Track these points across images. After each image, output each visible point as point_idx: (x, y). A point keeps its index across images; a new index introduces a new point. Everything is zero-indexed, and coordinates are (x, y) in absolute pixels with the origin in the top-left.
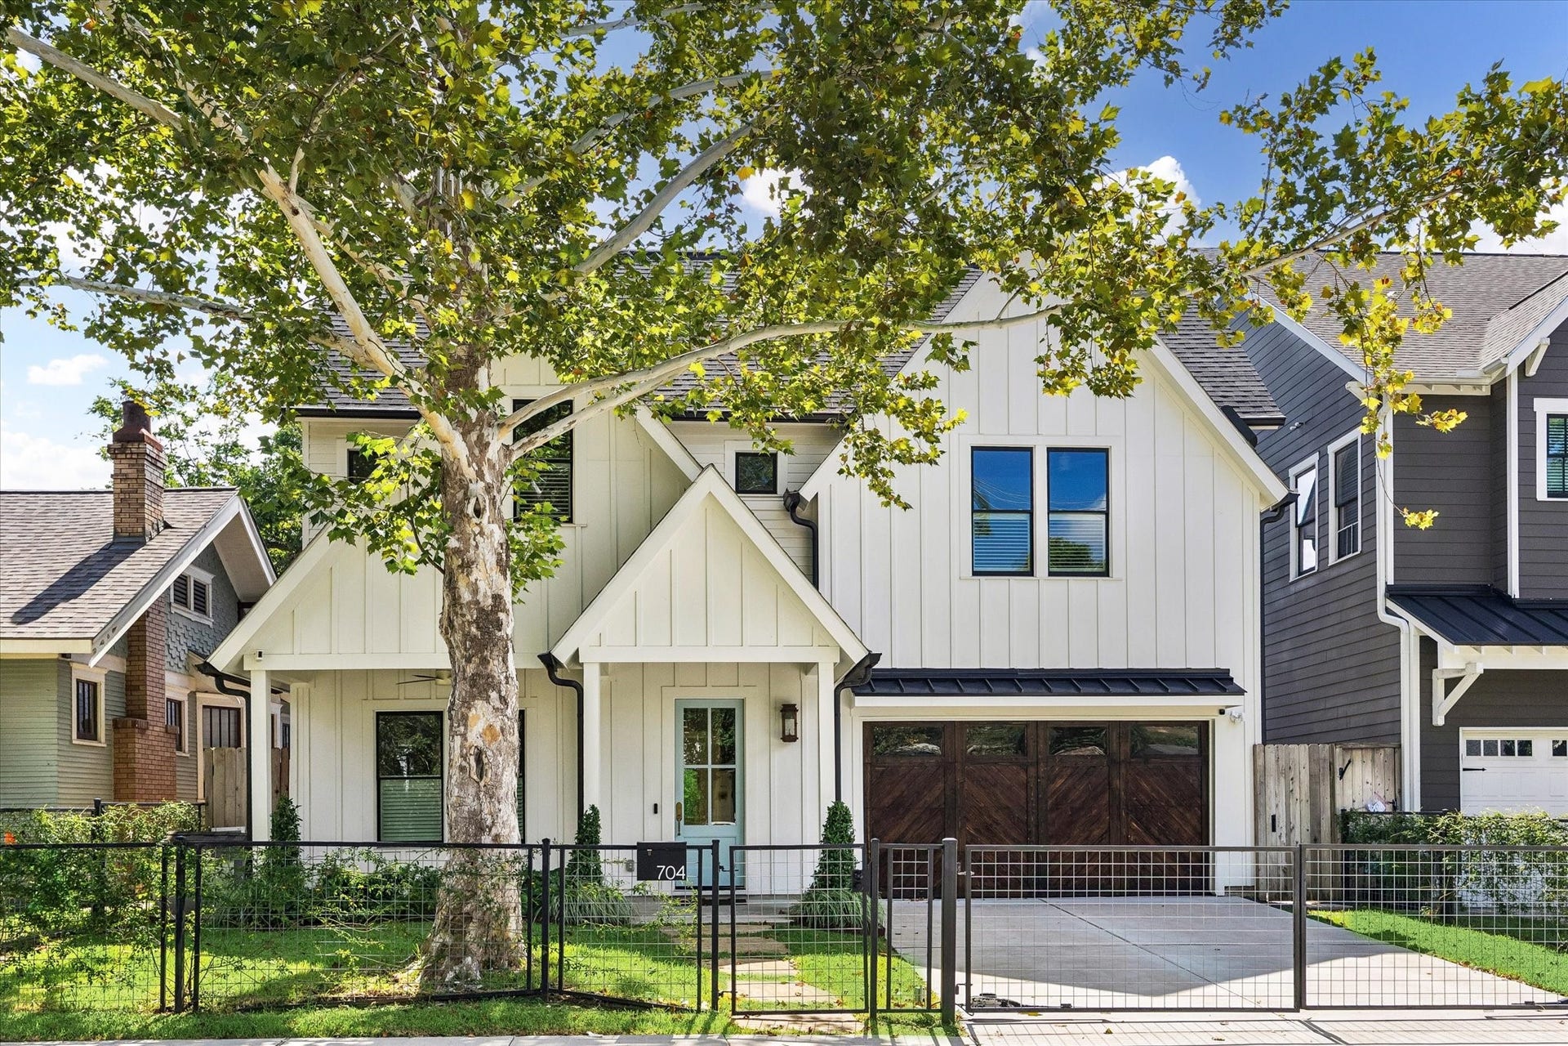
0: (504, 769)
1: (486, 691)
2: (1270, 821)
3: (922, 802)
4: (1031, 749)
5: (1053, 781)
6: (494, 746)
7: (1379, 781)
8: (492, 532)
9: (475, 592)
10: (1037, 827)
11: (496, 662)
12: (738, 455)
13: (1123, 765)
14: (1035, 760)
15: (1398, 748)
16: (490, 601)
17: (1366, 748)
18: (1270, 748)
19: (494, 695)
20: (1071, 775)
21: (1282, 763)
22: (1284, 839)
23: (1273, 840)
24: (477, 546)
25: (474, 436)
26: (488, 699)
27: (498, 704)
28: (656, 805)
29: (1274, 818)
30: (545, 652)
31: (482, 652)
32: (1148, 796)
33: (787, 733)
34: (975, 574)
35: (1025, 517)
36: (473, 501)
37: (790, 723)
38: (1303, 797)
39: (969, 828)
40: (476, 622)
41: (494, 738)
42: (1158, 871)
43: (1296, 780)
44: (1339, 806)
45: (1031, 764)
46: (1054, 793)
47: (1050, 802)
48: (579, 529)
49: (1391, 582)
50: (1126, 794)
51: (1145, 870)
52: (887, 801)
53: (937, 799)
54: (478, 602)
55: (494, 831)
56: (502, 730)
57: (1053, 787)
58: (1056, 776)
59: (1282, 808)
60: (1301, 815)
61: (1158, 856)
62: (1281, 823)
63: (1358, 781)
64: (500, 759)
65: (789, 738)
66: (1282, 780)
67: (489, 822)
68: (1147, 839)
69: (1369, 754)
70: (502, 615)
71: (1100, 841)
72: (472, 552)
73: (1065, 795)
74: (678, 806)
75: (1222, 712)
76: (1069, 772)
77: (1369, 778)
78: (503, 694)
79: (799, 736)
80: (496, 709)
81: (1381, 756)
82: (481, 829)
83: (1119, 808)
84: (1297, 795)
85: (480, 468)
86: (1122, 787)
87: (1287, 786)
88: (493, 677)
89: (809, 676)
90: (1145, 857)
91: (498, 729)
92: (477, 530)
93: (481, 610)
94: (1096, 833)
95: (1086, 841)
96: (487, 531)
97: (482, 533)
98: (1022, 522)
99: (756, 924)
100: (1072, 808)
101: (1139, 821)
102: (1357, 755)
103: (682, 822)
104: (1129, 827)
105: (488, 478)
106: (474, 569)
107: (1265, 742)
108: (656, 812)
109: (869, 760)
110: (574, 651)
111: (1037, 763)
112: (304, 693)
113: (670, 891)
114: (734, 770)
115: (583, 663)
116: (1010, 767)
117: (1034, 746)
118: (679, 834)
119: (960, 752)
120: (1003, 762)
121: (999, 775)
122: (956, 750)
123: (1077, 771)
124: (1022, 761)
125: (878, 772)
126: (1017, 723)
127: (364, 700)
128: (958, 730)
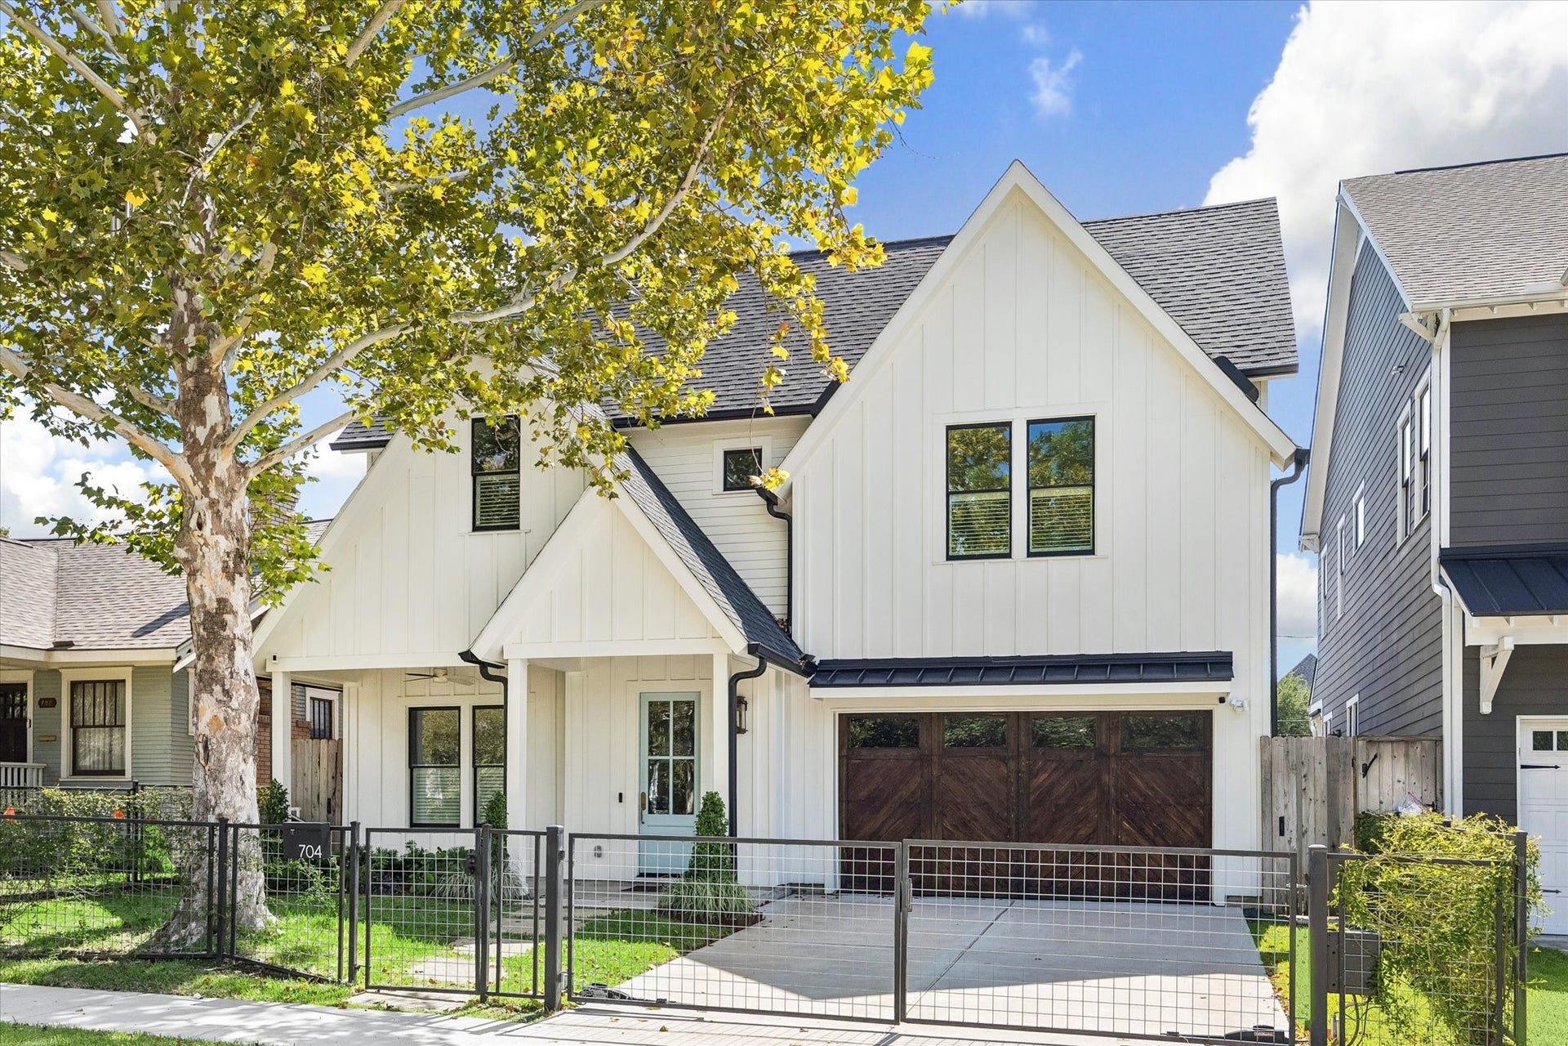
0: (228, 755)
1: (210, 685)
2: (1277, 824)
3: (897, 797)
4: (1013, 741)
5: (1036, 776)
6: (218, 735)
7: (1413, 779)
8: (217, 543)
9: (203, 596)
10: (1017, 823)
11: (221, 659)
12: (727, 453)
13: (1113, 760)
14: (1016, 753)
15: (1439, 741)
16: (215, 605)
17: (1397, 741)
18: (1279, 739)
19: (217, 688)
20: (1055, 769)
21: (1293, 757)
22: (1294, 844)
23: (1281, 844)
24: (203, 556)
25: (201, 458)
26: (211, 692)
27: (221, 697)
28: (621, 795)
29: (1282, 820)
30: (465, 649)
31: (207, 650)
32: (1141, 794)
34: (949, 558)
35: (1003, 496)
36: (195, 516)
37: (738, 714)
38: (1319, 797)
39: (946, 823)
40: (203, 623)
41: (219, 727)
42: (1154, 875)
43: (1311, 778)
44: (1362, 808)
45: (1012, 757)
46: (1036, 789)
47: (1032, 798)
48: (521, 539)
49: (1446, 544)
50: (1116, 790)
51: (1138, 874)
52: (863, 794)
53: (913, 793)
54: (205, 606)
55: (217, 811)
56: (226, 720)
57: (1035, 782)
58: (1040, 771)
59: (1293, 808)
60: (1316, 815)
61: (1154, 859)
62: (1291, 826)
63: (1387, 779)
64: (224, 746)
65: (740, 731)
66: (1293, 777)
67: (213, 803)
68: (1141, 840)
69: (1401, 748)
70: (228, 618)
71: (1087, 840)
72: (198, 561)
73: (1049, 791)
74: (642, 795)
75: (1222, 700)
76: (1054, 765)
77: (1400, 775)
78: (227, 687)
80: (219, 701)
81: (1417, 751)
82: (208, 809)
83: (1107, 805)
84: (1311, 794)
85: (205, 486)
86: (1112, 782)
87: (1299, 784)
88: (217, 672)
90: (1139, 860)
91: (222, 719)
92: (202, 542)
93: (207, 613)
94: (1082, 832)
95: (1072, 840)
96: (211, 542)
97: (206, 544)
98: (1000, 502)
100: (1056, 806)
101: (1131, 821)
102: (1386, 750)
103: (646, 811)
104: (1120, 827)
105: (214, 494)
106: (198, 577)
107: (1275, 733)
108: (621, 801)
109: (844, 752)
110: (499, 649)
111: (1019, 756)
112: (353, 691)
113: (633, 878)
114: (692, 761)
115: (507, 660)
116: (989, 760)
117: (1015, 738)
118: (643, 823)
119: (936, 745)
120: (982, 755)
121: (978, 769)
122: (933, 743)
123: (1062, 765)
124: (1002, 754)
125: (854, 764)
126: (997, 714)
127: (399, 697)
128: (935, 722)
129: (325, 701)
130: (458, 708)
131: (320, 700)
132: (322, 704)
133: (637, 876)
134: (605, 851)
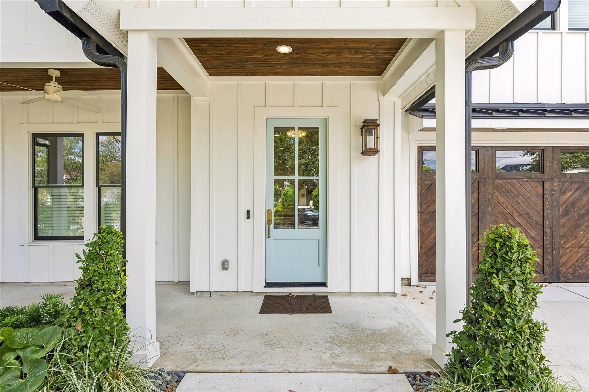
4: (547, 169)
5: (564, 193)
10: (552, 228)
14: (550, 177)
20: (578, 189)
28: (248, 212)
33: (368, 148)
45: (547, 180)
46: (565, 202)
47: (561, 209)
57: (564, 198)
58: (566, 189)
65: (368, 152)
73: (573, 204)
74: (269, 212)
76: (576, 186)
79: (379, 149)
89: (386, 97)
100: (578, 214)
103: (272, 226)
108: (248, 217)
109: (419, 176)
111: (552, 179)
113: (260, 287)
115: (127, 32)
116: (530, 182)
117: (549, 166)
118: (269, 237)
119: (491, 170)
120: (525, 178)
121: (521, 188)
122: (488, 169)
123: (582, 185)
124: (540, 177)
125: (427, 184)
126: (536, 148)
127: (21, 123)
128: (489, 153)
130: (82, 135)
133: (265, 287)
134: (232, 265)
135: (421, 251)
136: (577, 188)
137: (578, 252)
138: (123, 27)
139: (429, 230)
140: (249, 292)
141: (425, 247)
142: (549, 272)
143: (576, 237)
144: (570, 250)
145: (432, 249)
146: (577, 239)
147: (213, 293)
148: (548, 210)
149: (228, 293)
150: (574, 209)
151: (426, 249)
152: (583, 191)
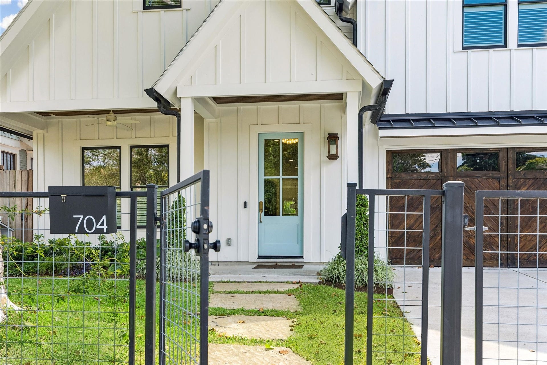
4: (503, 167)
5: (519, 189)
10: (507, 219)
14: (506, 174)
28: (245, 203)
30: (150, 87)
33: (331, 153)
34: (464, 48)
35: (501, 8)
37: (333, 148)
45: (503, 177)
47: (516, 203)
48: (185, 11)
58: (521, 185)
76: (530, 182)
79: (339, 155)
98: (500, 12)
99: (293, 283)
103: (263, 213)
108: (245, 207)
109: (390, 175)
110: (174, 89)
111: (508, 176)
112: (41, 137)
113: (255, 259)
114: (297, 179)
115: (180, 98)
116: (488, 179)
117: (505, 165)
118: (261, 222)
119: (452, 169)
120: (483, 176)
121: (480, 185)
122: (450, 169)
123: (536, 182)
124: (497, 175)
125: (396, 183)
126: (493, 150)
127: (75, 140)
128: (451, 155)
129: (11, 154)
131: (7, 153)
132: (9, 156)
133: (258, 258)
134: (234, 242)
135: (391, 239)
136: (531, 184)
137: (533, 241)
138: (178, 96)
139: (398, 221)
140: (246, 263)
141: (395, 236)
142: (504, 258)
143: (530, 227)
144: (524, 239)
145: (401, 238)
146: (531, 228)
147: (221, 263)
148: (504, 203)
149: (231, 263)
150: (528, 202)
151: (396, 238)
152: (537, 187)
